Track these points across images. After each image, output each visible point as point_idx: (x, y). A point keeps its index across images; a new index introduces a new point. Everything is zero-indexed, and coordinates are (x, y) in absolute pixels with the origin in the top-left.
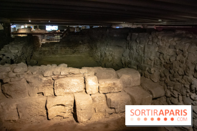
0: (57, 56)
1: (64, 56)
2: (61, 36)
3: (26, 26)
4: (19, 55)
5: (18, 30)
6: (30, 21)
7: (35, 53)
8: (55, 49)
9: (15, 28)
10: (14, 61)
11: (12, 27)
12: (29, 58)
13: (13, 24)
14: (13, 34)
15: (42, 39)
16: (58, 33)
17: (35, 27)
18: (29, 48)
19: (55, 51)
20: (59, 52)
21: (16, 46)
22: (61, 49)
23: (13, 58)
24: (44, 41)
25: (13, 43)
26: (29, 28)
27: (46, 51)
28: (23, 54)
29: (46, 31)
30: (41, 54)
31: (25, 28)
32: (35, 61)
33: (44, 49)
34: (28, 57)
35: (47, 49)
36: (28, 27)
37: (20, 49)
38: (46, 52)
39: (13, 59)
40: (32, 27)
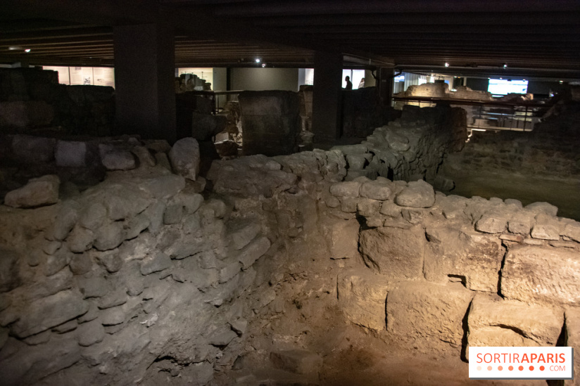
0: (518, 175)
1: (540, 177)
2: (536, 115)
3: (432, 79)
4: (408, 159)
5: (410, 88)
6: (447, 65)
7: (450, 157)
8: (512, 153)
9: (402, 84)
10: (395, 172)
11: (397, 79)
12: (434, 169)
13: (401, 71)
14: (397, 99)
15: (474, 119)
16: (528, 105)
17: (457, 84)
18: (436, 143)
19: (512, 158)
20: (526, 163)
21: (406, 133)
22: (534, 154)
23: (394, 164)
24: (480, 126)
25: (396, 124)
26: (441, 84)
27: (483, 156)
28: (419, 155)
29: (489, 94)
30: (467, 162)
31: (428, 84)
32: (449, 182)
33: (478, 148)
34: (430, 166)
35: (488, 149)
36: (436, 81)
37: (415, 143)
38: (483, 159)
39: (393, 166)
40: (449, 81)
